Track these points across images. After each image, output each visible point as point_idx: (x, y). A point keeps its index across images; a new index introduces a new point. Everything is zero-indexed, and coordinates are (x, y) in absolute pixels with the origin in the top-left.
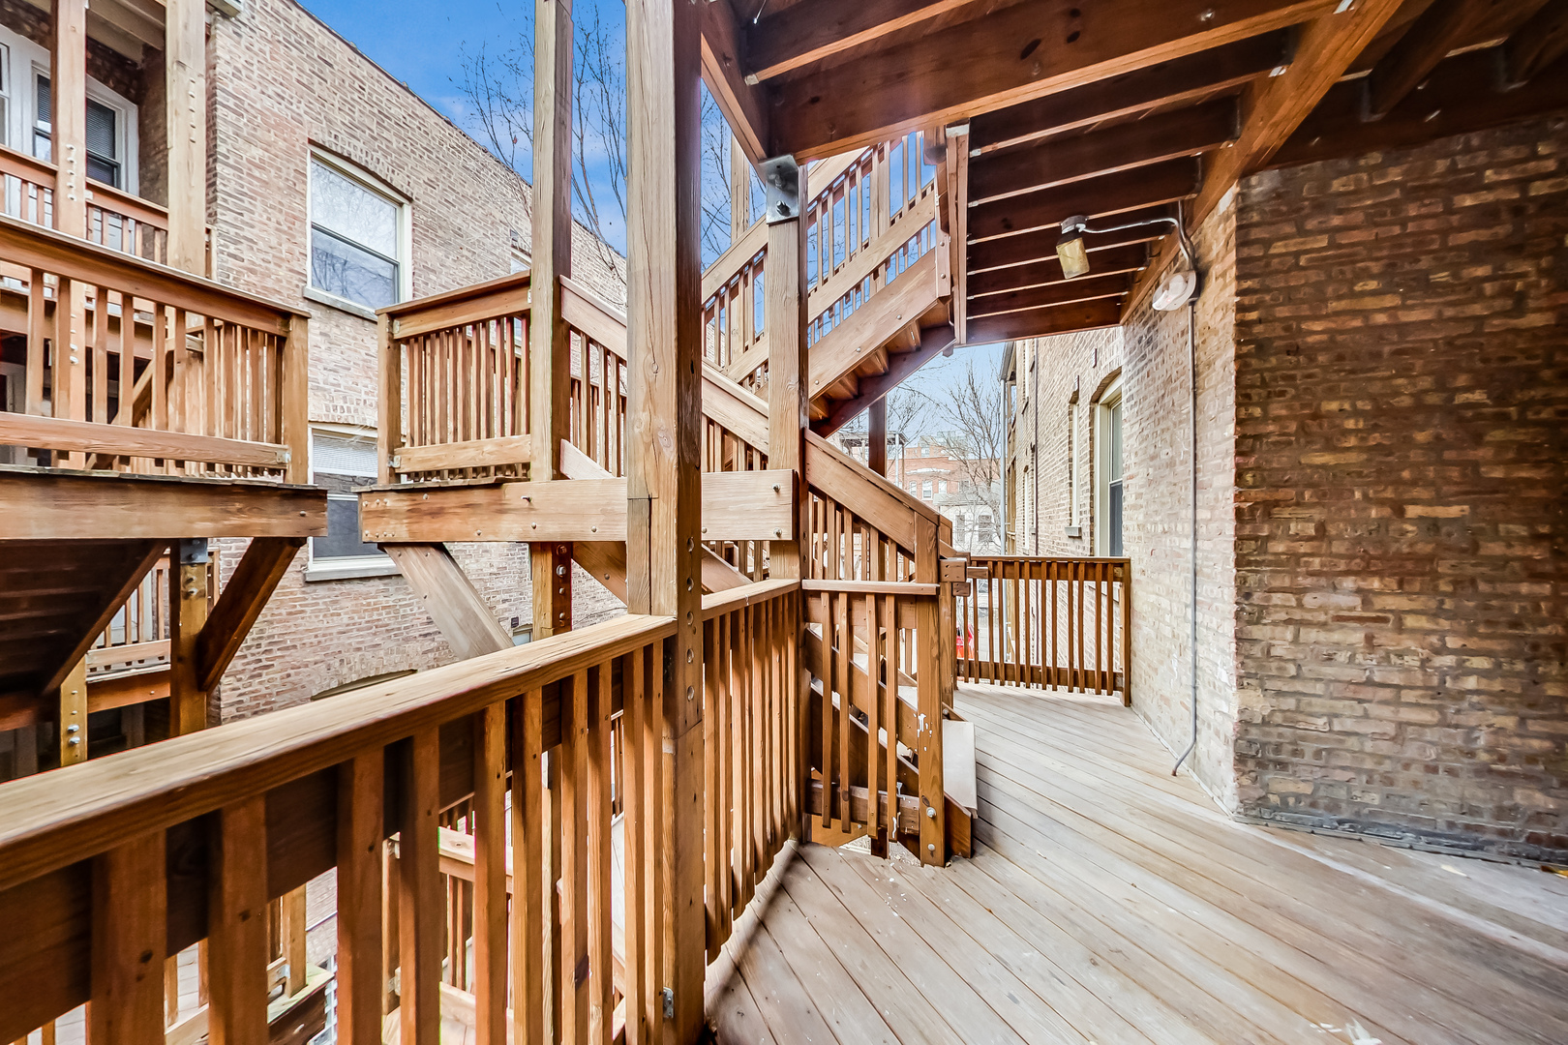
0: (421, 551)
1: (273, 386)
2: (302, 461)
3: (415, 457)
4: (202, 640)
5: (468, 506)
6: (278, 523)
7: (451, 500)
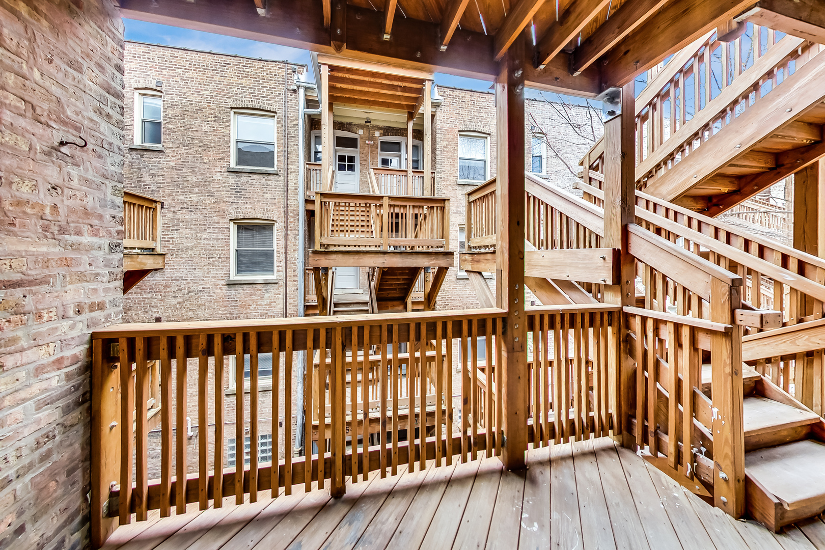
0: (475, 274)
1: (441, 222)
2: (448, 244)
3: (475, 241)
4: (429, 294)
5: (486, 260)
6: (442, 263)
7: (482, 257)
